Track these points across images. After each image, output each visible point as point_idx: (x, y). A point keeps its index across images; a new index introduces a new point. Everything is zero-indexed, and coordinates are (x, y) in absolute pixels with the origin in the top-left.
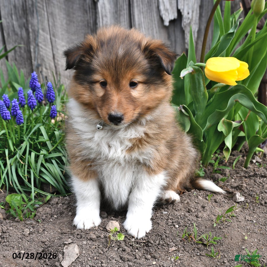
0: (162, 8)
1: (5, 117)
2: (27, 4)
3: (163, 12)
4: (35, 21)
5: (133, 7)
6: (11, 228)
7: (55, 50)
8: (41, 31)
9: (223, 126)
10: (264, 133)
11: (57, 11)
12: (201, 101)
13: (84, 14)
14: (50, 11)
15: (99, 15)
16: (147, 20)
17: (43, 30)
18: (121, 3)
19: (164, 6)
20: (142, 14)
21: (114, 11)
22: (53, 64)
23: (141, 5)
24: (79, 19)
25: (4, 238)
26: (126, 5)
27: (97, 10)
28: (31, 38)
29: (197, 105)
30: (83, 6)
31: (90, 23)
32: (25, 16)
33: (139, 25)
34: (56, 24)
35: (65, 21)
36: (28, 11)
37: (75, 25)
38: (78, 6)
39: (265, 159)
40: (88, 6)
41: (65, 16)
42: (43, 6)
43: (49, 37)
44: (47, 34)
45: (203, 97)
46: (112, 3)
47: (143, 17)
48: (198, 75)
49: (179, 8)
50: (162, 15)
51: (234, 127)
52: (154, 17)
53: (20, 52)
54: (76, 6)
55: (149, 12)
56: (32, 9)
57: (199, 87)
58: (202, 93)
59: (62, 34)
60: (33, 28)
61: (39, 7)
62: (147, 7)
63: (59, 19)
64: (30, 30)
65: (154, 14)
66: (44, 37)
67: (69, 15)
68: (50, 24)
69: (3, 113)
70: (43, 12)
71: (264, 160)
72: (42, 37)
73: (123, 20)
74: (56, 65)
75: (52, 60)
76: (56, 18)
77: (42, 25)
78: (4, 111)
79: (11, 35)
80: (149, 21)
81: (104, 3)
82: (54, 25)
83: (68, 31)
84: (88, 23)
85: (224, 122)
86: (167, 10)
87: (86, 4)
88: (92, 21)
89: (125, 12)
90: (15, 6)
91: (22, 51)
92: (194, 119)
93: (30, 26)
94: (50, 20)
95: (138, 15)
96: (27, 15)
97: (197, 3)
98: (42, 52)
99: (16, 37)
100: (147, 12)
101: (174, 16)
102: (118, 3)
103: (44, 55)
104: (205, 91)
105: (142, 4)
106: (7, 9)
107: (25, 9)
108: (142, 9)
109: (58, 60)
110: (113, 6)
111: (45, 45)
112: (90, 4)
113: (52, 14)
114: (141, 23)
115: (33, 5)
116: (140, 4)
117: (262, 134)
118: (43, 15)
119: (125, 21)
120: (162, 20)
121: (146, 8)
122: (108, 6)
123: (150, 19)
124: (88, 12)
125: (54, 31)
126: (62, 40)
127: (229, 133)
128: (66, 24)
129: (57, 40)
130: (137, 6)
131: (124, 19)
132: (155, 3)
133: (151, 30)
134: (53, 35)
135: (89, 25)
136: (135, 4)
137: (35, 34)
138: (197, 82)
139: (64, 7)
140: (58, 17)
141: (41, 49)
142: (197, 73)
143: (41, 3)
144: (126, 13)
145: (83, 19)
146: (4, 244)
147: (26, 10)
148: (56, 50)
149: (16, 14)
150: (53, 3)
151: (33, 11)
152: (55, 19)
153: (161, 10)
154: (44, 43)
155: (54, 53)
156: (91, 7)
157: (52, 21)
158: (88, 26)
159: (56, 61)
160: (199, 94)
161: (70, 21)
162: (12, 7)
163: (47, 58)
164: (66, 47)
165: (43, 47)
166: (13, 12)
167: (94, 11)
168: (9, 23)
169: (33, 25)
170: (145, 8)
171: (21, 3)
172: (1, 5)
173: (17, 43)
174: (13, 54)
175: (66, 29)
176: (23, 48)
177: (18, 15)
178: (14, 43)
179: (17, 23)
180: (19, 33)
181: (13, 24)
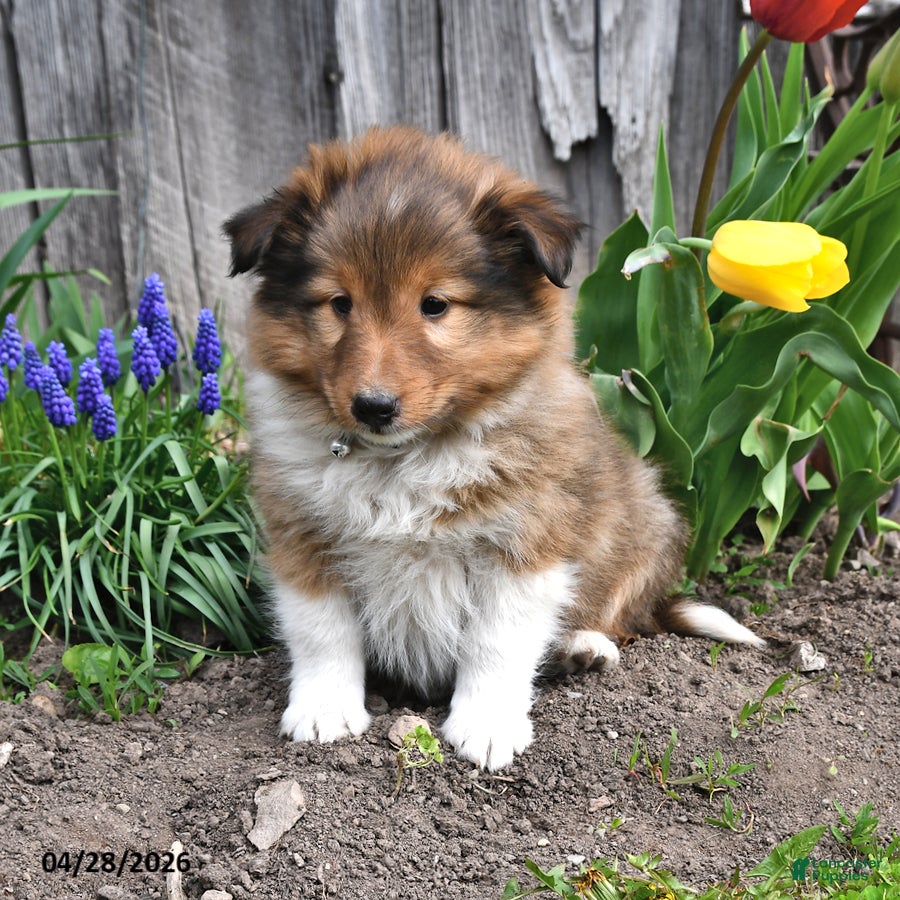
0: (547, 102)
1: (58, 418)
2: (112, 89)
3: (551, 117)
4: (137, 145)
5: (454, 99)
6: (85, 739)
7: (200, 238)
8: (155, 178)
9: (759, 439)
10: (886, 463)
11: (206, 113)
13: (295, 123)
14: (184, 112)
15: (343, 124)
16: (498, 142)
17: (163, 173)
18: (414, 87)
19: (556, 96)
20: (483, 123)
21: (394, 112)
22: (192, 285)
23: (480, 94)
24: (280, 137)
25: (62, 766)
26: (431, 92)
27: (338, 110)
28: (123, 198)
29: (677, 373)
30: (293, 97)
32: (105, 128)
34: (203, 153)
35: (232, 146)
36: (114, 113)
37: (266, 158)
38: (276, 96)
39: (891, 560)
40: (307, 96)
41: (232, 128)
42: (163, 95)
43: (179, 195)
44: (175, 185)
45: (697, 344)
46: (386, 87)
47: (488, 134)
49: (604, 102)
50: (549, 125)
51: (794, 443)
52: (522, 130)
53: (87, 245)
54: (270, 97)
55: (507, 119)
56: (126, 107)
59: (223, 187)
60: (129, 166)
61: (151, 100)
62: (499, 99)
63: (216, 139)
64: (121, 173)
65: (521, 123)
66: (165, 196)
67: (244, 124)
68: (186, 153)
69: (53, 405)
70: (162, 115)
71: (888, 564)
72: (159, 197)
74: (203, 287)
75: (191, 271)
76: (205, 135)
77: (159, 158)
78: (56, 400)
80: (506, 144)
81: (360, 88)
82: (198, 159)
83: (242, 177)
85: (760, 428)
86: (563, 110)
87: (303, 91)
89: (429, 115)
90: (72, 97)
91: (94, 242)
92: (666, 416)
93: (119, 159)
94: (186, 140)
95: (471, 126)
96: (110, 123)
97: (662, 87)
98: (157, 243)
100: (500, 117)
101: (589, 128)
102: (406, 87)
103: (164, 254)
105: (484, 90)
106: (45, 107)
107: (104, 104)
108: (484, 106)
109: (209, 272)
110: (389, 96)
111: (169, 224)
112: (315, 91)
113: (191, 121)
115: (129, 93)
116: (476, 92)
117: (882, 468)
118: (162, 124)
120: (547, 142)
121: (496, 104)
122: (372, 96)
123: (509, 140)
124: (309, 115)
125: (199, 176)
126: (224, 207)
127: (777, 460)
128: (238, 153)
129: (206, 205)
130: (468, 97)
132: (525, 86)
134: (194, 190)
136: (461, 91)
137: (136, 188)
139: (230, 98)
140: (211, 132)
141: (154, 236)
143: (157, 85)
144: (432, 119)
145: (291, 138)
146: (65, 784)
147: (108, 108)
148: (203, 238)
149: (74, 120)
150: (193, 85)
151: (131, 112)
152: (201, 140)
153: (544, 111)
154: (164, 216)
155: (198, 247)
156: (316, 99)
157: (193, 144)
159: (203, 274)
160: (686, 333)
161: (252, 145)
162: (64, 100)
163: (174, 264)
165: (161, 227)
166: (65, 116)
167: (326, 112)
168: (51, 150)
169: (129, 158)
170: (491, 101)
171: (92, 88)
172: (27, 92)
173: (76, 217)
174: (64, 252)
175: (236, 170)
176: (96, 232)
177: (81, 124)
178: (67, 216)
179: (77, 151)
180: (85, 183)
181: (66, 156)
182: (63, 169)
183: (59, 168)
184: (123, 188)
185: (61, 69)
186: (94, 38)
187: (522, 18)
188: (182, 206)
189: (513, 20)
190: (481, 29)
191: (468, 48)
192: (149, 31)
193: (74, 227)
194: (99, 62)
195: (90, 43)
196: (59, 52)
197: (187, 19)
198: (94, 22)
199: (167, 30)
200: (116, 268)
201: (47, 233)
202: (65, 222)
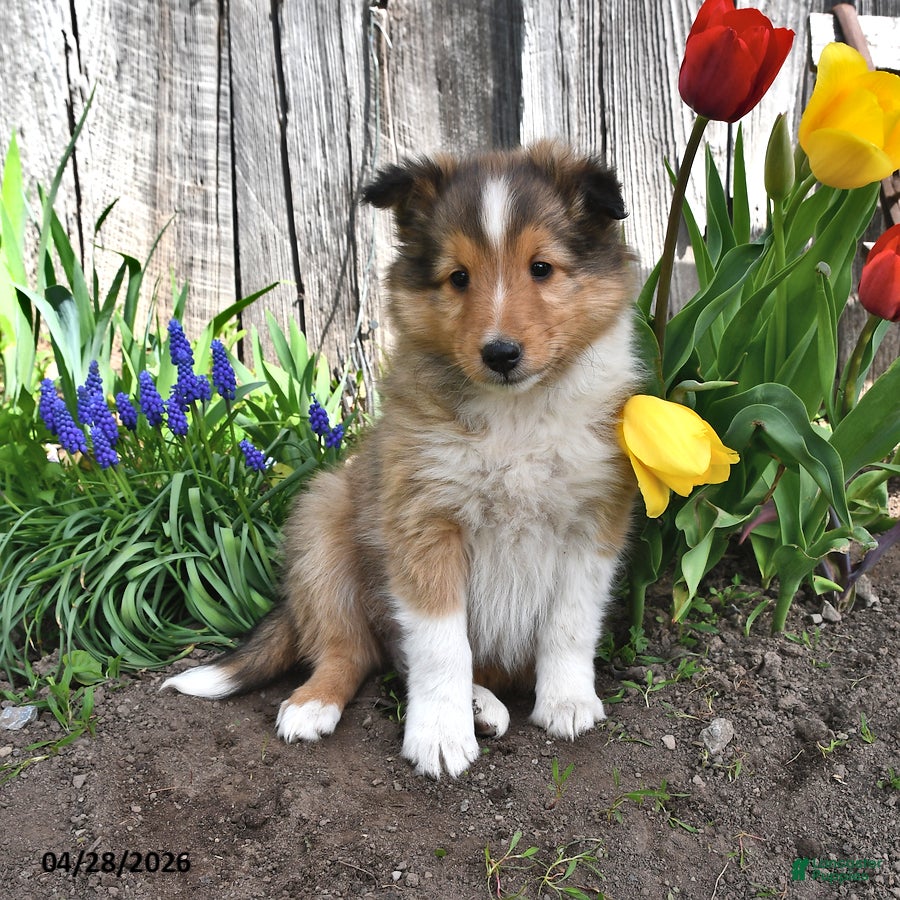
9: (695, 515)
28: (361, 259)
79: (313, 252)
80: (654, 224)
85: (699, 505)
90: (326, 185)
99: (327, 256)
169: (365, 229)
171: (341, 179)
172: (294, 182)
174: (317, 298)
177: (333, 204)
178: (319, 270)
179: (328, 223)
180: (334, 247)
181: (321, 226)
182: (318, 237)
183: (315, 236)
184: (360, 251)
185: (320, 166)
186: (345, 143)
187: (669, 129)
189: (662, 130)
190: (637, 137)
191: (626, 151)
192: (382, 135)
194: (348, 160)
195: (341, 146)
196: (319, 152)
197: (412, 128)
198: (344, 131)
199: (397, 136)
200: (354, 309)
201: (305, 282)
202: (318, 275)
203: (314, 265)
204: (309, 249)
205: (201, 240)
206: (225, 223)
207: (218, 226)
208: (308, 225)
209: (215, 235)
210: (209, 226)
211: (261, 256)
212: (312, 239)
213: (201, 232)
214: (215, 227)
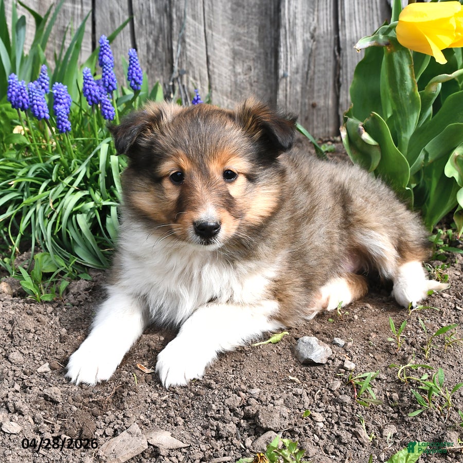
4: (182, 3)
7: (210, 49)
8: (189, 18)
12: (407, 111)
16: (364, 8)
17: (195, 17)
22: (205, 72)
28: (175, 29)
29: (400, 119)
31: (270, 8)
33: (350, 15)
34: (215, 8)
35: (229, 5)
37: (246, 12)
43: (202, 28)
44: (200, 23)
45: (410, 102)
47: (358, 3)
48: (401, 56)
53: (156, 50)
57: (403, 80)
58: (408, 94)
59: (223, 25)
60: (178, 13)
64: (174, 16)
66: (195, 28)
68: (207, 8)
72: (191, 28)
73: (325, 6)
74: (210, 73)
75: (206, 66)
77: (193, 9)
79: (144, 23)
80: (367, 9)
82: (212, 11)
83: (233, 21)
84: (266, 9)
88: (272, 7)
91: (160, 49)
93: (174, 10)
98: (190, 51)
99: (153, 27)
103: (192, 56)
104: (415, 89)
109: (213, 66)
111: (196, 42)
114: (355, 13)
119: (327, 9)
123: (369, 7)
125: (212, 19)
126: (223, 35)
128: (232, 9)
129: (214, 34)
131: (327, 4)
133: (370, 24)
134: (208, 25)
135: (268, 12)
137: (180, 22)
138: (397, 69)
141: (188, 47)
142: (398, 51)
145: (258, 2)
148: (212, 49)
152: (214, 2)
154: (194, 38)
155: (209, 54)
157: (210, 4)
158: (266, 13)
159: (211, 67)
160: (403, 94)
161: (239, 5)
163: (197, 62)
164: (229, 45)
165: (192, 43)
168: (142, 5)
169: (178, 10)
173: (152, 37)
174: (145, 54)
175: (231, 17)
176: (160, 44)
178: (148, 36)
179: (154, 5)
180: (158, 21)
181: (149, 7)
182: (147, 14)
183: (145, 13)
184: (175, 24)
188: (203, 34)
193: (151, 41)
200: (169, 62)
201: (138, 44)
202: (147, 39)
203: (144, 32)
204: (141, 22)
205: (70, 15)
206: (87, 4)
207: (82, 6)
208: (141, 7)
209: (79, 12)
210: (76, 6)
211: (109, 26)
212: (144, 15)
213: (70, 10)
214: (80, 7)
